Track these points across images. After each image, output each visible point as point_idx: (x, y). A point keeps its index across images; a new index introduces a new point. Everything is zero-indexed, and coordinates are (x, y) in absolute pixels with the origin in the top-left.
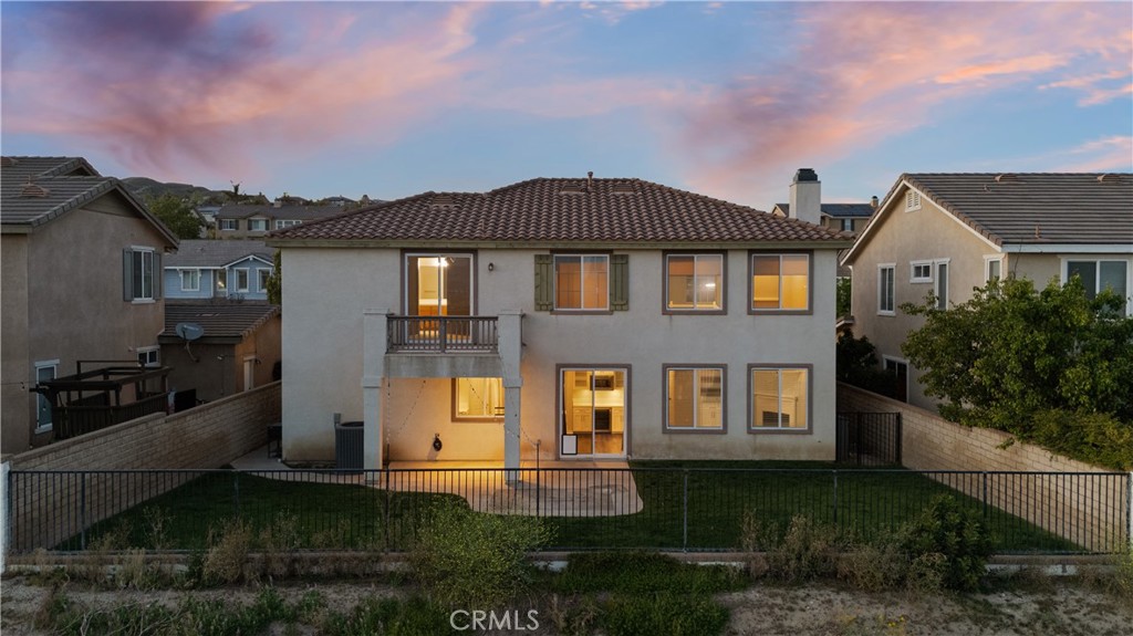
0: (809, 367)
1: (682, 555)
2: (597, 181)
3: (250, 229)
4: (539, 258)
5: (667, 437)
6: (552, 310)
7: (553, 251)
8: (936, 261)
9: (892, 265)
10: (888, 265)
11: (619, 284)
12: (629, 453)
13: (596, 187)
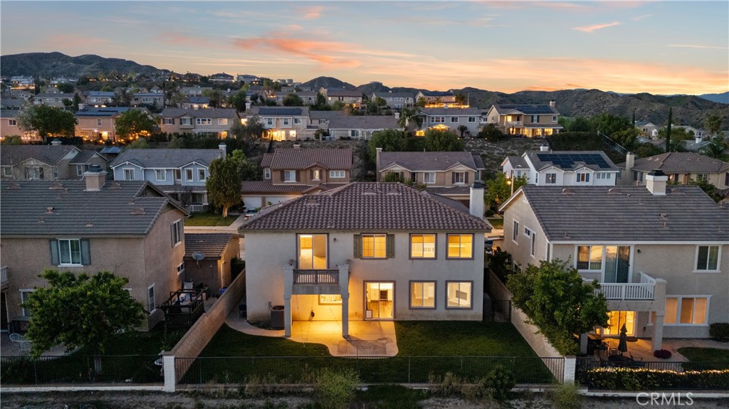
0: (472, 282)
1: (408, 385)
3: (181, 124)
4: (355, 236)
6: (361, 258)
7: (362, 233)
8: (531, 231)
10: (517, 221)
11: (390, 247)
13: (381, 189)
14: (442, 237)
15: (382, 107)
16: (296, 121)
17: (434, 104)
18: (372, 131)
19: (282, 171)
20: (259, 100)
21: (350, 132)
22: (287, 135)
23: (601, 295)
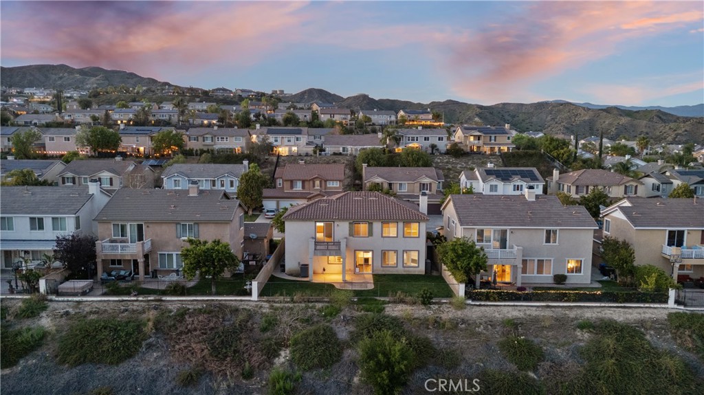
0: (419, 251)
1: (378, 298)
3: (204, 141)
4: (350, 223)
5: (382, 268)
6: (353, 236)
7: (353, 222)
11: (370, 230)
12: (373, 270)
13: (365, 196)
14: (401, 225)
15: (367, 124)
16: (297, 139)
17: (413, 121)
18: (359, 148)
19: (292, 181)
20: (261, 117)
21: (341, 149)
22: (290, 151)
23: (484, 255)
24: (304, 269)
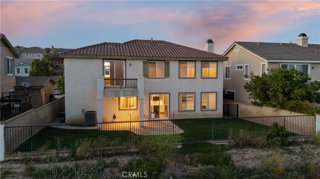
0: (216, 93)
1: (212, 142)
2: (153, 41)
4: (144, 62)
5: (179, 112)
6: (148, 77)
7: (148, 60)
8: (244, 65)
9: (230, 66)
10: (228, 66)
11: (167, 70)
12: (169, 117)
14: (199, 64)
24: (91, 117)
